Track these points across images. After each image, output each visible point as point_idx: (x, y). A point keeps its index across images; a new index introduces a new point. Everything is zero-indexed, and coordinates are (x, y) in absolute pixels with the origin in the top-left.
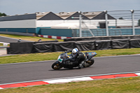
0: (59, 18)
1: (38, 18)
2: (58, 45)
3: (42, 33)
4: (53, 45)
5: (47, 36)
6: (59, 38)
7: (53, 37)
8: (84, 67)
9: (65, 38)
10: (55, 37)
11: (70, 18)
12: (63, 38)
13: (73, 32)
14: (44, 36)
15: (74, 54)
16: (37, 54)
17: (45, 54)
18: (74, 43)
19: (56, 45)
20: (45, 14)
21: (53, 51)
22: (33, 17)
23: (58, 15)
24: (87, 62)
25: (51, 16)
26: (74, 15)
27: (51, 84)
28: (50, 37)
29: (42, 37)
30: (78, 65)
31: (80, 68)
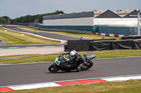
0: (117, 16)
1: (95, 16)
2: (116, 43)
3: (99, 31)
4: (111, 43)
5: (104, 34)
6: (116, 36)
7: (110, 35)
8: (82, 69)
9: (123, 36)
10: (113, 35)
11: (128, 16)
12: (121, 36)
13: (131, 30)
14: (102, 34)
15: (72, 56)
16: (94, 52)
17: (102, 52)
18: (132, 42)
19: (114, 43)
20: (103, 11)
21: (111, 49)
22: (91, 14)
23: (116, 13)
24: (85, 65)
25: (108, 14)
26: (132, 13)
27: (109, 82)
28: (107, 35)
29: (99, 35)
30: (76, 68)
31: (78, 71)
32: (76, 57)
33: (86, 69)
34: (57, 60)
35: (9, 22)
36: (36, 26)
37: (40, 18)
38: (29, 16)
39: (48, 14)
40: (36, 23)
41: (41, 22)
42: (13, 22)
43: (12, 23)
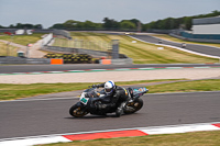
24: (130, 105)
32: (114, 92)
33: (133, 112)
34: (83, 96)
35: (140, 28)
36: (181, 34)
37: (188, 23)
38: (170, 19)
39: (201, 16)
40: (181, 30)
41: (189, 28)
42: (145, 28)
43: (143, 31)
